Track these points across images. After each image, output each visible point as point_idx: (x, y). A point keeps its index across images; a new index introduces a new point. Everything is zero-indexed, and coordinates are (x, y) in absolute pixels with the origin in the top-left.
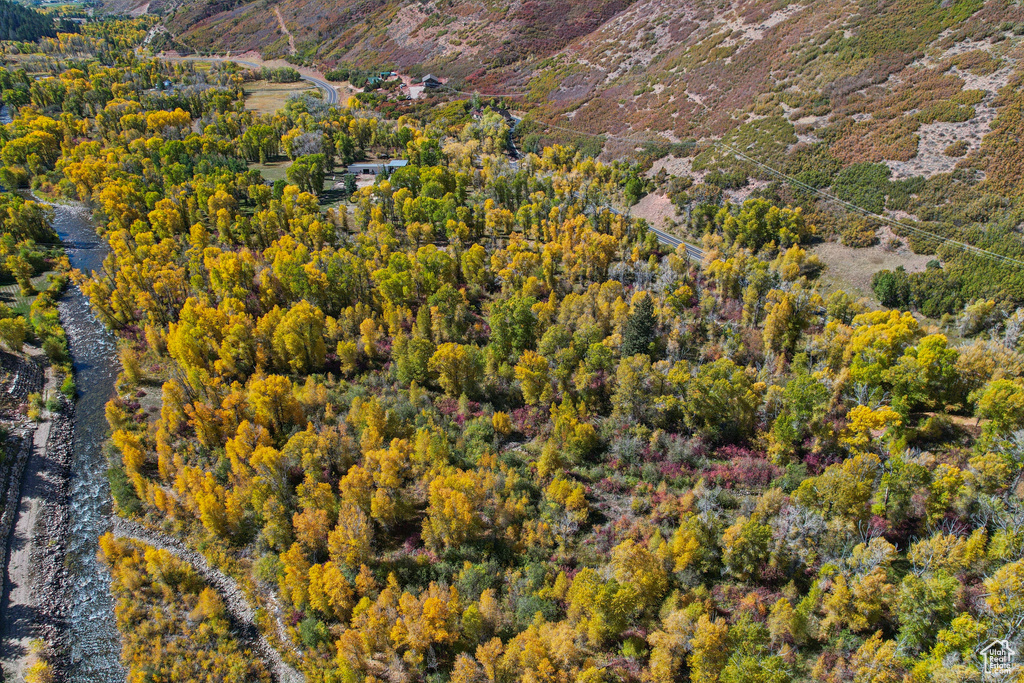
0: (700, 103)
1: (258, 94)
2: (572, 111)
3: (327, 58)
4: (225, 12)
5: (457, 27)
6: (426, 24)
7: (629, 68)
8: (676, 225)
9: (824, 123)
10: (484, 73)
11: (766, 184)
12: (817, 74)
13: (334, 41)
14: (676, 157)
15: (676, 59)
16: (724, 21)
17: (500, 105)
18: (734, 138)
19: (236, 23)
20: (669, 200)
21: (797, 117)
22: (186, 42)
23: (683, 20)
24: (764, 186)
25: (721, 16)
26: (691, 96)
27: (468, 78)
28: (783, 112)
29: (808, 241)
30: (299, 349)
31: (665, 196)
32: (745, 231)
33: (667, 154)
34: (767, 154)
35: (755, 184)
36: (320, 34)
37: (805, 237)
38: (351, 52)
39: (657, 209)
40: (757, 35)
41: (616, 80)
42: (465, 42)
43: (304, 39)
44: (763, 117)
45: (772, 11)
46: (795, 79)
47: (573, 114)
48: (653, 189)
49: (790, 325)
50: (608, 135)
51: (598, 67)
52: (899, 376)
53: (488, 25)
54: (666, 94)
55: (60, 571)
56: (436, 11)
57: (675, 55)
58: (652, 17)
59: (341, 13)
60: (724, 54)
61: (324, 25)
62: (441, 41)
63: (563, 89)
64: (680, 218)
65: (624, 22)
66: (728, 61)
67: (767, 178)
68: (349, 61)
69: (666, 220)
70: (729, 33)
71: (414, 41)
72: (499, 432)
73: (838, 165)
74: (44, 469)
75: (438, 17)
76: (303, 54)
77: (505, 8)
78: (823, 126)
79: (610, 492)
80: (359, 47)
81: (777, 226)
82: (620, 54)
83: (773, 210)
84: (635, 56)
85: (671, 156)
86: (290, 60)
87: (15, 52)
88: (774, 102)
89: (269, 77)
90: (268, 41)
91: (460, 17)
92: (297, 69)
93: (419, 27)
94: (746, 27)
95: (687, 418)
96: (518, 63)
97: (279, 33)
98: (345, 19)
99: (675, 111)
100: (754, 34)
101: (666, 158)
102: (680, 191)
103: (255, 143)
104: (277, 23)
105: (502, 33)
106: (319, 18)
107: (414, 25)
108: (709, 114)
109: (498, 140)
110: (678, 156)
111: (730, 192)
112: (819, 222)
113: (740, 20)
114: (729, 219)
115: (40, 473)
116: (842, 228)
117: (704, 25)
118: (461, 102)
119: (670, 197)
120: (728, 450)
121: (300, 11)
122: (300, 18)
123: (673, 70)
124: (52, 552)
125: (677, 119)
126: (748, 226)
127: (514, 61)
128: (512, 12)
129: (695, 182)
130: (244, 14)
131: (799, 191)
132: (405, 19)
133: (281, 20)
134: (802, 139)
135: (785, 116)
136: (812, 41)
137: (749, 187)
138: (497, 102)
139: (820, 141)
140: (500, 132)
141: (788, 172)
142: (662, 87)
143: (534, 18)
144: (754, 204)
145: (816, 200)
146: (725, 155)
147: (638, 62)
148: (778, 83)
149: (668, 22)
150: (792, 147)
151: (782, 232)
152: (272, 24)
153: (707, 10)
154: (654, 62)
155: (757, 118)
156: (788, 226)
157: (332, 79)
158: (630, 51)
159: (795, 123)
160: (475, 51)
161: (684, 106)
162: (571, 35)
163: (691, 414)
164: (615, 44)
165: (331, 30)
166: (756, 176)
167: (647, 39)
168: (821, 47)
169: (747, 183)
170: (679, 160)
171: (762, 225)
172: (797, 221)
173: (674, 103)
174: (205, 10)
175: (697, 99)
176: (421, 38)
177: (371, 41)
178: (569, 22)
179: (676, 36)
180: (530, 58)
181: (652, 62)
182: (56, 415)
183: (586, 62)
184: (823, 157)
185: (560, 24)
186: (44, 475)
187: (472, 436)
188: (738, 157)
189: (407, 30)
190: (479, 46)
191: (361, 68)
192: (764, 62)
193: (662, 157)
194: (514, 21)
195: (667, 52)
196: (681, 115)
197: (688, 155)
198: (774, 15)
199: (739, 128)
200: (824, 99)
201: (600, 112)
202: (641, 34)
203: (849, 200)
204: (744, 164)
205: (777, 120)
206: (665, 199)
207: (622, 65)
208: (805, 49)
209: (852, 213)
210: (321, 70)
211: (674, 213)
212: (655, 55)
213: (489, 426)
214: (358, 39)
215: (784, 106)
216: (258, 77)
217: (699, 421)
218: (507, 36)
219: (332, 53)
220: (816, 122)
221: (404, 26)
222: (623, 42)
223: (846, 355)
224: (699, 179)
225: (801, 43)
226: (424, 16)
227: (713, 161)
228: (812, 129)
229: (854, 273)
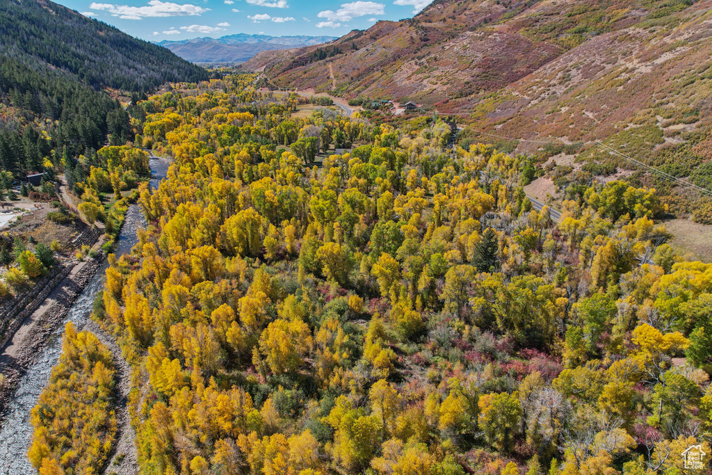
0: (592, 117)
1: (304, 111)
2: (499, 124)
3: (352, 92)
4: (301, 67)
5: (437, 73)
6: (418, 72)
7: (547, 96)
8: (553, 200)
9: (691, 129)
10: (448, 101)
11: (631, 173)
12: (691, 95)
13: (359, 83)
14: (566, 154)
15: (581, 90)
16: (624, 63)
17: (452, 121)
18: (612, 141)
19: (305, 73)
20: (552, 182)
21: (668, 125)
22: (274, 83)
23: (593, 64)
24: (629, 174)
25: (623, 60)
26: (587, 113)
27: (435, 104)
28: (657, 121)
29: (660, 216)
30: (241, 237)
31: (550, 179)
32: (605, 205)
33: (560, 152)
34: (636, 151)
35: (621, 172)
36: (352, 79)
37: (658, 213)
38: (368, 89)
39: (543, 188)
40: (648, 70)
41: (535, 105)
42: (440, 82)
43: (342, 81)
44: (638, 126)
45: (662, 53)
46: (672, 98)
47: (500, 126)
48: (542, 175)
49: (615, 267)
50: (522, 140)
51: (525, 97)
53: (457, 72)
54: (569, 113)
55: (42, 343)
56: (426, 64)
57: (581, 88)
58: (570, 64)
59: (368, 66)
60: (618, 84)
61: (356, 73)
62: (425, 82)
63: (497, 111)
64: (558, 195)
65: (550, 67)
66: (621, 88)
67: (632, 168)
68: (365, 95)
69: (548, 196)
70: (626, 70)
71: (407, 82)
72: (352, 310)
73: (698, 161)
74: (67, 285)
75: (426, 67)
76: (338, 90)
77: (470, 61)
78: (690, 131)
79: (417, 364)
80: (373, 86)
81: (633, 201)
82: (542, 88)
83: (631, 189)
84: (553, 89)
85: (563, 154)
86: (330, 93)
87: (185, 88)
88: (652, 114)
89: (314, 103)
90: (320, 83)
91: (440, 67)
92: (332, 98)
93: (413, 74)
94: (639, 65)
95: (498, 321)
96: (472, 96)
97: (328, 78)
98: (370, 70)
99: (572, 124)
100: (645, 69)
101: (559, 155)
102: (561, 177)
103: (284, 132)
104: (329, 72)
105: (465, 77)
106: (354, 69)
107: (410, 72)
108: (597, 125)
109: (441, 139)
110: (568, 153)
111: (601, 178)
112: (673, 202)
113: (636, 61)
114: (593, 195)
115: (64, 288)
116: (694, 209)
117: (609, 67)
118: (425, 117)
119: (554, 180)
121: (344, 66)
122: (343, 69)
123: (578, 97)
124: (45, 331)
125: (573, 129)
126: (608, 201)
127: (470, 94)
128: (474, 63)
129: (575, 170)
130: (311, 68)
131: (659, 179)
132: (405, 69)
133: (331, 70)
134: (669, 141)
135: (658, 124)
136: (692, 71)
137: (617, 175)
138: (450, 118)
139: (684, 142)
140: (443, 134)
141: (651, 164)
142: (567, 108)
143: (489, 67)
144: (615, 184)
145: (674, 186)
146: (602, 151)
147: (554, 93)
148: (657, 101)
149: (581, 66)
150: (658, 147)
151: (637, 207)
152: (326, 73)
153: (613, 57)
154: (566, 93)
155: (635, 126)
156: (642, 202)
157: (352, 104)
158: (550, 86)
159: (665, 129)
160: (445, 88)
161: (580, 119)
162: (513, 78)
163: (501, 317)
164: (540, 82)
165: (359, 76)
166: (624, 167)
167: (564, 78)
168: (700, 75)
169: (615, 172)
170: (568, 156)
171: (619, 202)
172: (651, 199)
173: (572, 118)
174: (290, 65)
175: (591, 115)
176: (412, 80)
177: (381, 83)
178: (514, 71)
179: (586, 75)
180: (481, 93)
181: (564, 93)
182: (92, 259)
183: (518, 93)
184: (686, 153)
185: (507, 72)
186: (65, 288)
187: (331, 308)
188: (611, 153)
189: (406, 76)
190: (448, 85)
191: (371, 98)
192: (649, 88)
193: (556, 154)
194: (475, 69)
195: (577, 86)
196: (576, 126)
197: (575, 153)
198: (662, 56)
199: (618, 134)
200: (695, 111)
201: (519, 125)
202: (560, 75)
203: (704, 187)
204: (615, 157)
205: (652, 127)
206: (550, 182)
207: (543, 95)
208: (685, 77)
209: (705, 197)
210: (347, 99)
211: (554, 191)
212: (568, 88)
213: (345, 304)
214: (374, 81)
215: (659, 118)
216: (307, 102)
217: (508, 324)
218: (468, 79)
219: (357, 89)
220: (684, 129)
221: (404, 73)
222: (546, 81)
223: (652, 291)
224: (578, 168)
225: (683, 74)
226: (418, 67)
227: (592, 155)
228: (679, 133)
229: (698, 243)
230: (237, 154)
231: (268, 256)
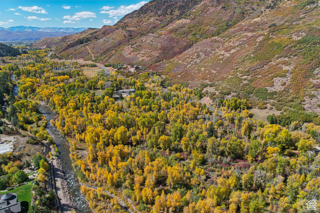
0: (215, 73)
1: (85, 70)
2: (179, 75)
3: (104, 60)
4: (72, 48)
5: (142, 52)
6: (133, 51)
7: (194, 63)
8: (212, 105)
9: (249, 78)
10: (152, 65)
11: (236, 94)
12: (245, 65)
13: (106, 56)
14: (210, 87)
15: (207, 61)
16: (219, 51)
17: (158, 73)
18: (225, 82)
19: (76, 51)
20: (210, 99)
21: (242, 76)
22: (61, 56)
23: (207, 51)
24: (235, 94)
25: (217, 50)
26: (212, 71)
27: (147, 66)
28: (238, 75)
29: (249, 108)
30: (121, 139)
31: (208, 97)
32: (232, 106)
33: (207, 86)
34: (235, 86)
35: (233, 94)
36: (101, 54)
37: (248, 107)
38: (111, 59)
39: (206, 101)
40: (229, 55)
41: (190, 67)
42: (145, 56)
43: (97, 55)
44: (233, 76)
45: (231, 49)
46: (240, 66)
47: (179, 76)
48: (205, 96)
49: (248, 129)
50: (190, 81)
51: (185, 63)
52: (278, 140)
53: (151, 52)
54: (205, 70)
55: (70, 196)
56: (136, 48)
57: (206, 60)
58: (199, 50)
59: (107, 48)
60: (220, 60)
61: (102, 51)
62: (138, 56)
63: (175, 69)
64: (213, 103)
65: (191, 51)
66: (221, 62)
67: (236, 92)
68: (111, 61)
69: (210, 104)
70: (221, 54)
71: (130, 56)
72: (178, 158)
73: (254, 88)
74: (58, 171)
75: (137, 49)
76: (97, 59)
77: (156, 47)
78: (249, 79)
79: (210, 172)
80: (113, 57)
81: (240, 104)
82: (190, 60)
83: (239, 100)
84: (195, 60)
85: (208, 87)
86: (93, 61)
88: (235, 72)
89: (87, 66)
90: (85, 55)
91: (143, 49)
92: (96, 64)
93: (131, 52)
94: (225, 53)
95: (226, 153)
96: (161, 62)
97: (89, 53)
98: (108, 50)
99: (208, 75)
100: (227, 55)
101: (207, 87)
102: (213, 96)
103: (91, 85)
104: (88, 51)
105: (156, 54)
106: (101, 49)
107: (130, 51)
108: (218, 76)
109: (159, 83)
110: (211, 87)
111: (226, 96)
112: (251, 103)
113: (223, 51)
114: (227, 103)
115: (57, 172)
116: (257, 104)
117: (213, 52)
118: (147, 73)
119: (210, 98)
120: (238, 160)
121: (95, 47)
122: (95, 49)
123: (206, 64)
124: (67, 191)
125: (209, 77)
126: (232, 105)
127: (160, 61)
128: (158, 48)
129: (216, 94)
130: (78, 48)
131: (245, 95)
132: (127, 50)
133: (89, 50)
134: (244, 82)
135: (239, 76)
136: (243, 57)
137: (231, 94)
138: (157, 73)
139: (249, 82)
140: (160, 81)
141: (241, 90)
142: (204, 69)
143: (165, 50)
144: (234, 99)
145: (249, 98)
146: (224, 86)
147: (196, 62)
148: (236, 67)
149: (203, 51)
150: (241, 84)
151: (242, 106)
152: (87, 51)
153: (214, 48)
154: (201, 62)
155: (231, 76)
156: (243, 104)
157: (106, 66)
158: (193, 59)
159: (241, 78)
160: (148, 59)
161: (211, 74)
162: (175, 54)
163: (227, 151)
164: (189, 57)
165: (105, 53)
166: (233, 92)
167: (198, 56)
168: (246, 58)
169: (230, 94)
170: (211, 88)
171: (236, 104)
172: (245, 103)
173: (208, 73)
174: (66, 47)
175: (214, 72)
176: (132, 55)
177: (117, 56)
178: (174, 51)
179: (206, 55)
180: (164, 61)
181: (200, 62)
182: (57, 158)
183: (181, 62)
184: (250, 86)
185: (172, 51)
186: (59, 172)
188: (227, 87)
189: (128, 53)
190: (150, 57)
191: (115, 63)
192: (231, 62)
193: (206, 87)
194: (159, 51)
195: (204, 59)
196: (210, 76)
197: (213, 86)
198: (232, 50)
199: (226, 79)
200: (248, 71)
201: (187, 76)
202: (196, 54)
203: (258, 97)
204: (229, 89)
205: (236, 77)
206: (208, 98)
207: (192, 63)
208: (242, 59)
209: (259, 101)
210: (102, 64)
211: (212, 102)
212: (201, 60)
213: (175, 157)
214: (113, 55)
215: (238, 73)
216: (84, 66)
217: (229, 153)
218: (157, 55)
219: (105, 59)
220: (247, 78)
221: (126, 52)
222: (191, 57)
223: (264, 136)
224: (217, 93)
225: (240, 57)
226: (132, 49)
227: (221, 88)
228: (246, 79)
229: (262, 116)
230: (85, 100)
231: (134, 144)
